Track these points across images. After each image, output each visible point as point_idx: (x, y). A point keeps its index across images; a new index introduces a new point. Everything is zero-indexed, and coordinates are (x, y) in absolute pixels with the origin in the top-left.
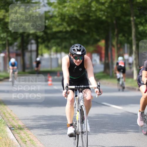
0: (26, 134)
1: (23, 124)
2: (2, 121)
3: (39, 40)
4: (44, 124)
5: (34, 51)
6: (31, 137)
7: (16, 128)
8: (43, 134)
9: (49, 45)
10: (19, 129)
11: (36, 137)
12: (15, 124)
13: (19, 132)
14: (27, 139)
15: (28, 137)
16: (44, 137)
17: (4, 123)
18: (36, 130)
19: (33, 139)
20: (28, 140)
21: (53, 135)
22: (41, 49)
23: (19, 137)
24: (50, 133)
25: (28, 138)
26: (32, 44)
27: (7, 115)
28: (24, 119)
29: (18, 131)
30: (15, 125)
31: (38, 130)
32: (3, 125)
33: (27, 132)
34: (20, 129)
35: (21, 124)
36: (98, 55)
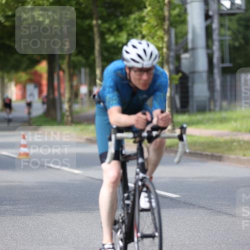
36: (36, 87)
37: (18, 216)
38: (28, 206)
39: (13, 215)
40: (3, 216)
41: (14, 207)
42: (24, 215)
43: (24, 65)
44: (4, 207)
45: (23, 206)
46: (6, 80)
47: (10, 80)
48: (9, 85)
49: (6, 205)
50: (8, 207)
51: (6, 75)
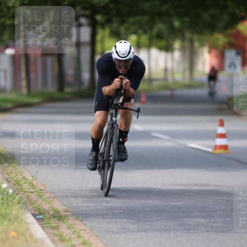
0: (72, 230)
1: (65, 208)
2: (14, 198)
3: (99, 17)
4: (117, 209)
5: (85, 44)
6: (86, 236)
7: (48, 216)
8: (115, 230)
9: (122, 29)
10: (54, 217)
11: (97, 237)
12: (46, 206)
13: (54, 225)
14: (76, 241)
15: (79, 237)
16: (117, 236)
17: (19, 203)
18: (97, 220)
19: (91, 241)
20: (78, 243)
21: (138, 232)
22: (102, 40)
23: (56, 235)
24: (131, 226)
25: (77, 239)
26: (79, 25)
27: (26, 186)
28: (66, 196)
29: (53, 222)
30: (44, 210)
31: (101, 220)
32: (17, 207)
33: (75, 224)
34: (59, 217)
35: (59, 206)
36: (238, 54)
37: (214, 233)
38: (227, 219)
39: (207, 231)
40: (193, 233)
41: (208, 220)
42: (222, 232)
43: (221, 24)
44: (194, 220)
45: (220, 220)
46: (196, 44)
47: (202, 45)
48: (200, 51)
49: (196, 217)
50: (200, 220)
51: (196, 37)
